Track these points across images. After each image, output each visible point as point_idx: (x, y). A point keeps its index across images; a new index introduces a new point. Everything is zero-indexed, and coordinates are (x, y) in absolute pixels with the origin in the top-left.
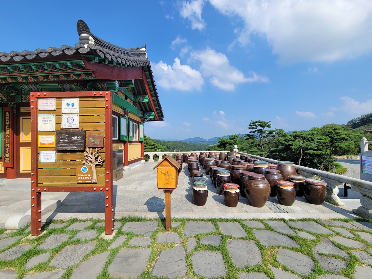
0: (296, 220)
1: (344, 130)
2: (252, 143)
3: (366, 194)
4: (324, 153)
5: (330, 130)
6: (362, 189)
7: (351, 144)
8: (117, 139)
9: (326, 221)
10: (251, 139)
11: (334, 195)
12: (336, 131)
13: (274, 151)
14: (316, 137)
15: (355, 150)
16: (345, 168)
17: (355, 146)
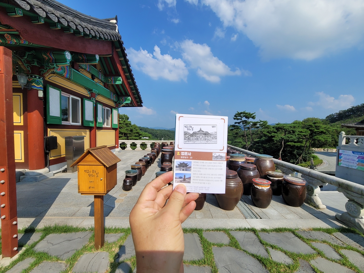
0: (269, 231)
1: (323, 124)
2: (237, 134)
3: (354, 198)
4: (303, 145)
5: (311, 124)
6: (349, 192)
7: (329, 137)
8: (80, 124)
9: (305, 232)
10: (236, 130)
11: (315, 196)
12: (316, 125)
13: (257, 142)
14: (297, 130)
15: (331, 143)
16: (321, 160)
17: (332, 139)
